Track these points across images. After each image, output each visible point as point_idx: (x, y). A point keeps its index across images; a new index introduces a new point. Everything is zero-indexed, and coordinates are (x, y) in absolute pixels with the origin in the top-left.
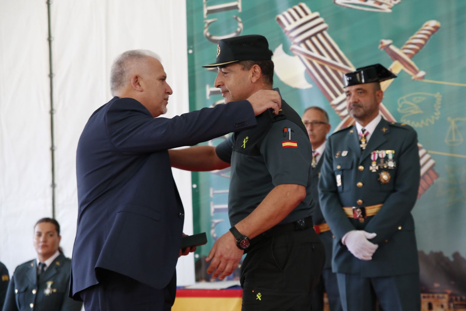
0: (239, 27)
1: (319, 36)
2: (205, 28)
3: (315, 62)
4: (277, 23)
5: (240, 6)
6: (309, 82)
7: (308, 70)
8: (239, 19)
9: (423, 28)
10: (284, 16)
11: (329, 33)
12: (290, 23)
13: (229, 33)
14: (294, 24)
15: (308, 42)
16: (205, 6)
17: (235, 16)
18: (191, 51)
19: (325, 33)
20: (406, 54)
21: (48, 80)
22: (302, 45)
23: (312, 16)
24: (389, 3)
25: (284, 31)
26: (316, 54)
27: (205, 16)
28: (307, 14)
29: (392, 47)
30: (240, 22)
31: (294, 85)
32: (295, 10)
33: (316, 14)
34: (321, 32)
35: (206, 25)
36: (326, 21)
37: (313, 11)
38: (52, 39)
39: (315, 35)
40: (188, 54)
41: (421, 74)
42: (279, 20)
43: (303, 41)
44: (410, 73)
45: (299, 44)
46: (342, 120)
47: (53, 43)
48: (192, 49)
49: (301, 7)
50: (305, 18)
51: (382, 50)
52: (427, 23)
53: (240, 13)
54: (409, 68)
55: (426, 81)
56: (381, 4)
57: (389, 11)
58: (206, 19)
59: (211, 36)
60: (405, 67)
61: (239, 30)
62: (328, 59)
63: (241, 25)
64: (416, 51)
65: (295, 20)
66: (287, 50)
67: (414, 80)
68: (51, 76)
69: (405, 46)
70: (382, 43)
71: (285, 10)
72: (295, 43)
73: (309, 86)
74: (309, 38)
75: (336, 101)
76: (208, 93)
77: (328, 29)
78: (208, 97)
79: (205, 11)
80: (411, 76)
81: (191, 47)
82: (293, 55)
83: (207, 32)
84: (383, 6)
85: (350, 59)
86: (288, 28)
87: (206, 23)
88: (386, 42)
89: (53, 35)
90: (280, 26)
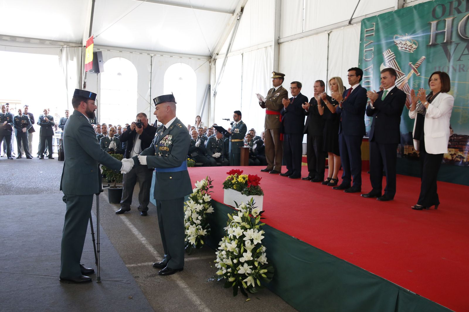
0: (372, 56)
5: (373, 50)
8: (373, 54)
10: (385, 53)
11: (395, 59)
12: (386, 56)
13: (370, 58)
15: (390, 62)
16: (364, 49)
19: (394, 59)
20: (415, 67)
21: (327, 71)
22: (388, 63)
27: (364, 52)
29: (412, 65)
32: (387, 51)
33: (393, 53)
34: (393, 59)
35: (364, 56)
36: (395, 55)
37: (392, 52)
40: (359, 65)
41: (419, 74)
42: (383, 54)
44: (416, 74)
45: (387, 63)
49: (389, 50)
50: (390, 54)
51: (409, 66)
52: (422, 57)
53: (373, 52)
55: (420, 76)
56: (410, 50)
57: (412, 52)
59: (365, 59)
60: (415, 72)
61: (372, 57)
63: (373, 56)
64: (418, 66)
66: (385, 64)
68: (327, 70)
69: (415, 65)
71: (385, 51)
80: (416, 75)
81: (360, 63)
84: (411, 51)
85: (400, 68)
87: (364, 54)
88: (410, 63)
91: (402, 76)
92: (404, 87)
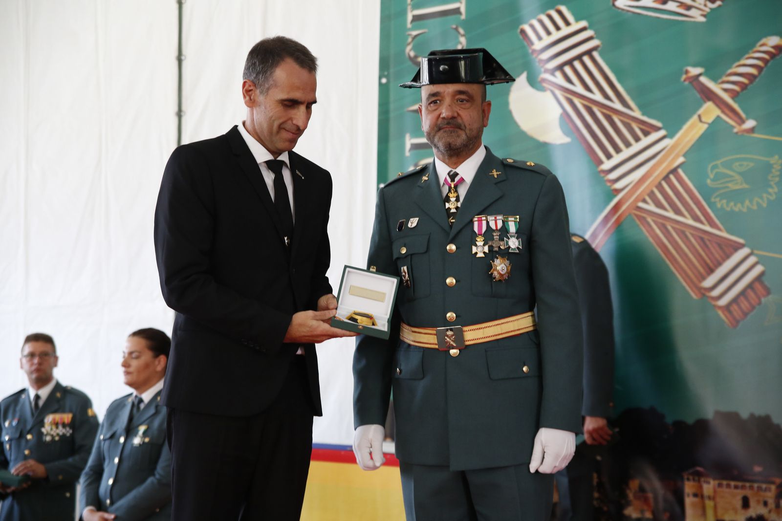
0: (461, 43)
1: (586, 59)
2: (409, 44)
3: (577, 101)
4: (521, 37)
5: (462, 10)
6: (566, 133)
7: (565, 113)
8: (462, 31)
9: (758, 48)
10: (532, 26)
11: (601, 55)
12: (540, 38)
14: (548, 40)
15: (567, 69)
16: (409, 8)
17: (454, 26)
18: (384, 81)
19: (595, 54)
20: (726, 90)
21: (175, 120)
22: (558, 74)
23: (575, 26)
24: (702, 7)
25: (530, 51)
26: (579, 89)
27: (409, 25)
28: (568, 23)
29: (703, 79)
30: (463, 36)
31: (542, 138)
32: (550, 18)
33: (583, 24)
34: (589, 53)
35: (410, 40)
36: (598, 35)
37: (577, 20)
38: (183, 58)
39: (579, 57)
40: (380, 84)
41: (750, 124)
42: (523, 32)
43: (560, 68)
44: (732, 123)
45: (552, 72)
46: (615, 196)
47: (185, 64)
48: (387, 77)
49: (560, 13)
50: (565, 31)
51: (687, 83)
52: (763, 41)
53: (463, 20)
54: (730, 114)
55: (755, 135)
56: (689, 8)
57: (703, 19)
58: (410, 29)
59: (416, 57)
60: (723, 112)
62: (598, 97)
63: (463, 40)
64: (744, 87)
65: (549, 33)
66: (534, 82)
67: (737, 133)
68: (180, 114)
69: (725, 79)
70: (687, 72)
71: (534, 17)
72: (546, 71)
73: (567, 140)
74: (570, 62)
75: (607, 165)
76: (408, 146)
77: (599, 49)
78: (407, 154)
79: (410, 18)
80: (733, 127)
81: (386, 73)
82: (543, 89)
83: (410, 50)
84: (692, 12)
85: (633, 99)
86: (538, 45)
87: (410, 35)
88: (694, 71)
89: (184, 51)
90: (526, 44)
91: (646, 134)
92: (660, 187)
